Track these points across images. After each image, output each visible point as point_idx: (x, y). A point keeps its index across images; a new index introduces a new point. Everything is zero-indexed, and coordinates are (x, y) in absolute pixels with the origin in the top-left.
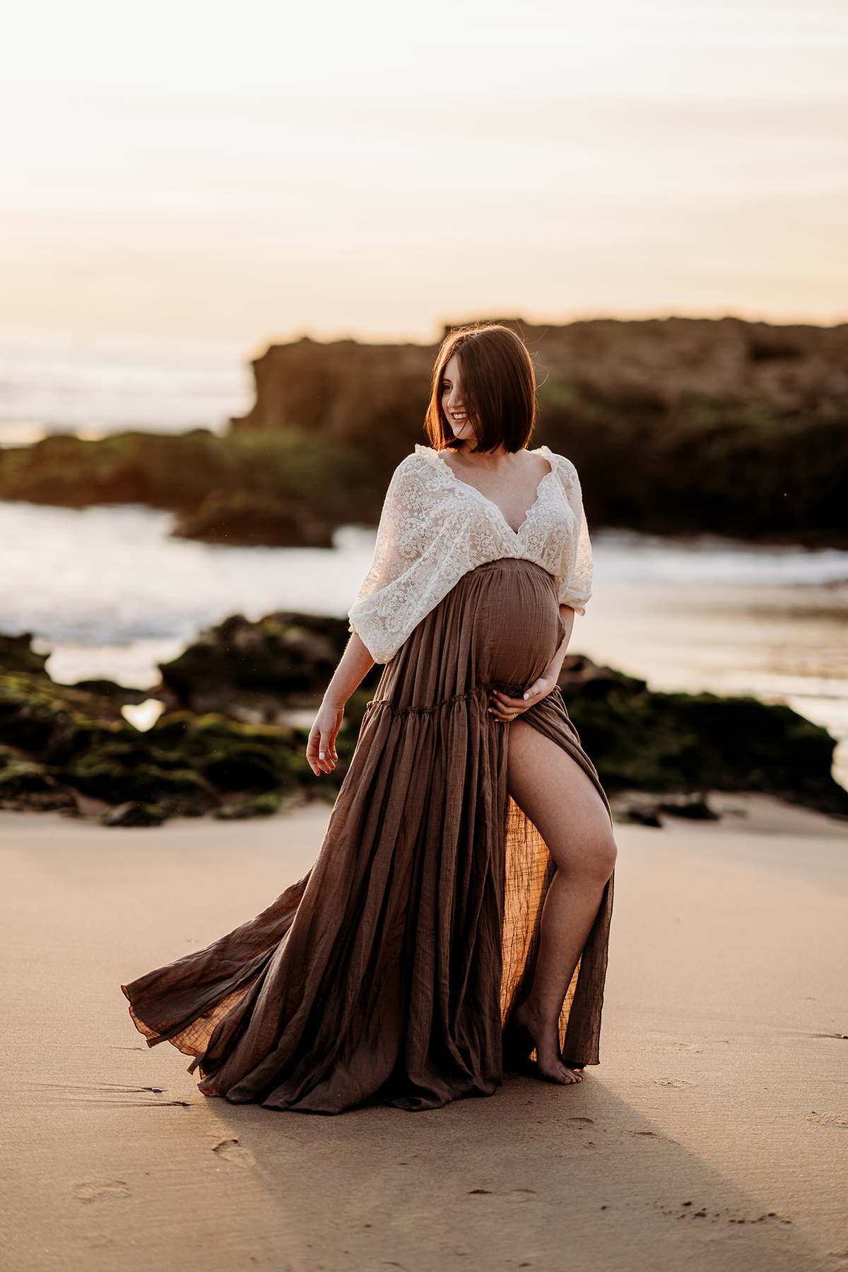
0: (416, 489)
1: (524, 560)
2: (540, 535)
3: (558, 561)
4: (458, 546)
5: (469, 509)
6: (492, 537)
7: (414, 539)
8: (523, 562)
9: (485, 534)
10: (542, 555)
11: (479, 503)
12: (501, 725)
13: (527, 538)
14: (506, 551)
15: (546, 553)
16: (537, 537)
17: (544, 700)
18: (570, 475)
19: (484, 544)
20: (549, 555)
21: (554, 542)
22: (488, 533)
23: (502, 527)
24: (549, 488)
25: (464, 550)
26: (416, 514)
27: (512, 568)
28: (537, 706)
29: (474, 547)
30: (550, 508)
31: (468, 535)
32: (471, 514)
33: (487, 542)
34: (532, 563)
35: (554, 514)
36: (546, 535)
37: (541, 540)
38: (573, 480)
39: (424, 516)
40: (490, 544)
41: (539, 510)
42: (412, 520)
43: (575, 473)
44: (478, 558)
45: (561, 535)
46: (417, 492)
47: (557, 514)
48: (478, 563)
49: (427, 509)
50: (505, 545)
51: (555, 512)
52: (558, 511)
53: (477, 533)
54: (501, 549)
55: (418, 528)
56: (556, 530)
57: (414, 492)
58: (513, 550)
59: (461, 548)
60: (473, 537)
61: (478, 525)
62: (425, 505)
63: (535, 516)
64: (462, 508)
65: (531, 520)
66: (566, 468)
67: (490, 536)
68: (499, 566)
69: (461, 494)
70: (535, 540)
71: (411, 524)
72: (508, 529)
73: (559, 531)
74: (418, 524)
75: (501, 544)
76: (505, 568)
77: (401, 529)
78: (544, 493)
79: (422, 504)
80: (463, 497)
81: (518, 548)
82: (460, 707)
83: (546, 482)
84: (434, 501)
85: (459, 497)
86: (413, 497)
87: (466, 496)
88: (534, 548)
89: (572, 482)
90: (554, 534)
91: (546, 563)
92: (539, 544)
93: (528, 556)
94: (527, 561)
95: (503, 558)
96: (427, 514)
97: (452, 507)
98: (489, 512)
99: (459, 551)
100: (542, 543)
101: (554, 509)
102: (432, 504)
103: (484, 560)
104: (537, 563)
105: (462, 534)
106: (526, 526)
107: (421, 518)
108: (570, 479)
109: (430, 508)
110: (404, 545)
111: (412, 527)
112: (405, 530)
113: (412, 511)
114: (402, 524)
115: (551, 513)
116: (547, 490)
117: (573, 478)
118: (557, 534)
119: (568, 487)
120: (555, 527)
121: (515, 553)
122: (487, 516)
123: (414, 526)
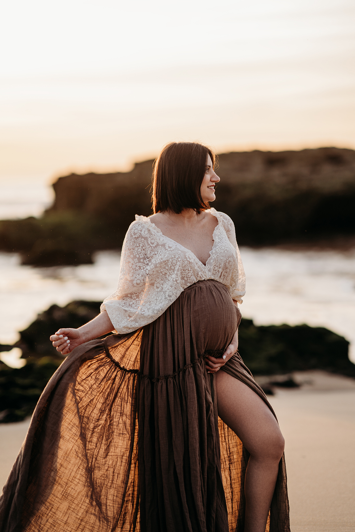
0: (141, 245)
1: (210, 280)
2: (219, 265)
3: (229, 278)
4: (174, 280)
5: (177, 257)
6: (192, 271)
7: (142, 276)
8: (210, 281)
9: (188, 270)
10: (220, 277)
11: (182, 251)
12: (211, 375)
13: (212, 268)
14: (201, 277)
15: (222, 275)
16: (217, 266)
17: (233, 357)
18: (229, 223)
19: (189, 276)
20: (224, 275)
21: (227, 268)
22: (190, 269)
23: (197, 264)
24: (219, 234)
25: (178, 282)
26: (142, 260)
27: (205, 285)
28: (230, 361)
29: (183, 278)
30: (223, 248)
31: (179, 273)
32: (179, 259)
33: (190, 274)
34: (215, 281)
35: (226, 252)
36: (223, 264)
37: (220, 268)
38: (231, 226)
39: (148, 262)
40: (191, 275)
41: (217, 250)
42: (140, 264)
43: (231, 222)
44: (186, 285)
45: (231, 263)
46: (142, 247)
47: (227, 251)
48: (186, 287)
49: (149, 258)
50: (200, 274)
51: (226, 250)
52: (228, 249)
53: (184, 270)
54: (198, 277)
55: (145, 269)
56: (228, 261)
57: (140, 247)
58: (204, 276)
59: (176, 281)
60: (182, 273)
61: (184, 265)
62: (148, 256)
63: (215, 253)
64: (173, 257)
65: (213, 256)
66: (226, 219)
67: (191, 271)
68: (197, 285)
69: (169, 247)
70: (216, 268)
71: (140, 267)
72: (200, 264)
73: (230, 261)
74: (144, 267)
75: (198, 274)
76: (201, 285)
77: (133, 269)
78: (217, 237)
79: (146, 255)
80: (172, 249)
81: (206, 274)
82: (189, 372)
83: (217, 231)
84: (153, 253)
85: (169, 249)
86: (140, 250)
87: (173, 248)
88: (216, 273)
89: (230, 227)
90: (227, 264)
91: (222, 280)
92: (219, 270)
93: (213, 278)
94: (212, 280)
95: (199, 281)
96: (150, 261)
97: (166, 256)
98: (189, 257)
99: (175, 282)
100: (221, 270)
101: (226, 248)
102: (152, 255)
103: (189, 285)
104: (218, 280)
105: (176, 272)
106: (211, 261)
107: (146, 263)
108: (229, 226)
109: (151, 257)
110: (136, 279)
111: (140, 268)
112: (136, 270)
113: (139, 259)
114: (134, 267)
115: (224, 251)
116: (218, 235)
117: (231, 224)
118: (229, 263)
119: (228, 231)
120: (227, 260)
121: (205, 278)
122: (188, 259)
123: (142, 268)
